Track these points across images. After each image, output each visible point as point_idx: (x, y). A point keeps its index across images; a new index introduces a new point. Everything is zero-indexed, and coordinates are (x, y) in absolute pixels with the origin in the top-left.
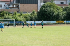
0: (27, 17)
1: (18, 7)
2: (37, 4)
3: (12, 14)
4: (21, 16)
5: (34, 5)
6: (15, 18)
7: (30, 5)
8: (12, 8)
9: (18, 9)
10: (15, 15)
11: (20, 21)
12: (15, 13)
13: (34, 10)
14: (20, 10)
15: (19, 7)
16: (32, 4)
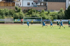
0: (54, 16)
1: (45, 5)
2: (65, 2)
3: (39, 12)
4: (49, 15)
5: (62, 4)
6: (43, 16)
7: (58, 3)
8: (40, 6)
9: (46, 8)
10: (42, 13)
11: (48, 19)
12: (43, 11)
13: (62, 9)
14: (48, 9)
15: (47, 5)
16: (60, 2)
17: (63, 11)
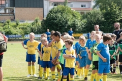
0: (26, 28)
1: (12, 12)
2: (43, 7)
3: (3, 23)
4: (17, 27)
5: (37, 10)
6: (8, 30)
7: (31, 9)
9: (13, 17)
10: (7, 26)
11: (15, 34)
12: (8, 22)
14: (16, 18)
15: (15, 12)
16: (34, 7)
17: (39, 22)
